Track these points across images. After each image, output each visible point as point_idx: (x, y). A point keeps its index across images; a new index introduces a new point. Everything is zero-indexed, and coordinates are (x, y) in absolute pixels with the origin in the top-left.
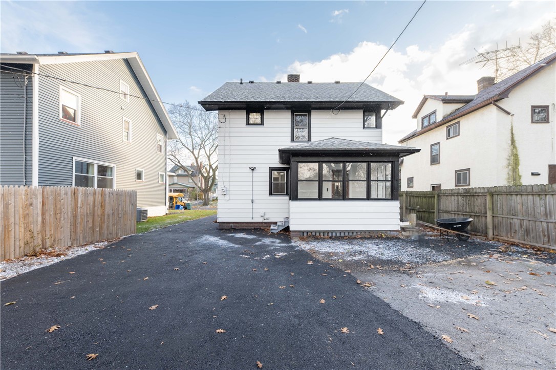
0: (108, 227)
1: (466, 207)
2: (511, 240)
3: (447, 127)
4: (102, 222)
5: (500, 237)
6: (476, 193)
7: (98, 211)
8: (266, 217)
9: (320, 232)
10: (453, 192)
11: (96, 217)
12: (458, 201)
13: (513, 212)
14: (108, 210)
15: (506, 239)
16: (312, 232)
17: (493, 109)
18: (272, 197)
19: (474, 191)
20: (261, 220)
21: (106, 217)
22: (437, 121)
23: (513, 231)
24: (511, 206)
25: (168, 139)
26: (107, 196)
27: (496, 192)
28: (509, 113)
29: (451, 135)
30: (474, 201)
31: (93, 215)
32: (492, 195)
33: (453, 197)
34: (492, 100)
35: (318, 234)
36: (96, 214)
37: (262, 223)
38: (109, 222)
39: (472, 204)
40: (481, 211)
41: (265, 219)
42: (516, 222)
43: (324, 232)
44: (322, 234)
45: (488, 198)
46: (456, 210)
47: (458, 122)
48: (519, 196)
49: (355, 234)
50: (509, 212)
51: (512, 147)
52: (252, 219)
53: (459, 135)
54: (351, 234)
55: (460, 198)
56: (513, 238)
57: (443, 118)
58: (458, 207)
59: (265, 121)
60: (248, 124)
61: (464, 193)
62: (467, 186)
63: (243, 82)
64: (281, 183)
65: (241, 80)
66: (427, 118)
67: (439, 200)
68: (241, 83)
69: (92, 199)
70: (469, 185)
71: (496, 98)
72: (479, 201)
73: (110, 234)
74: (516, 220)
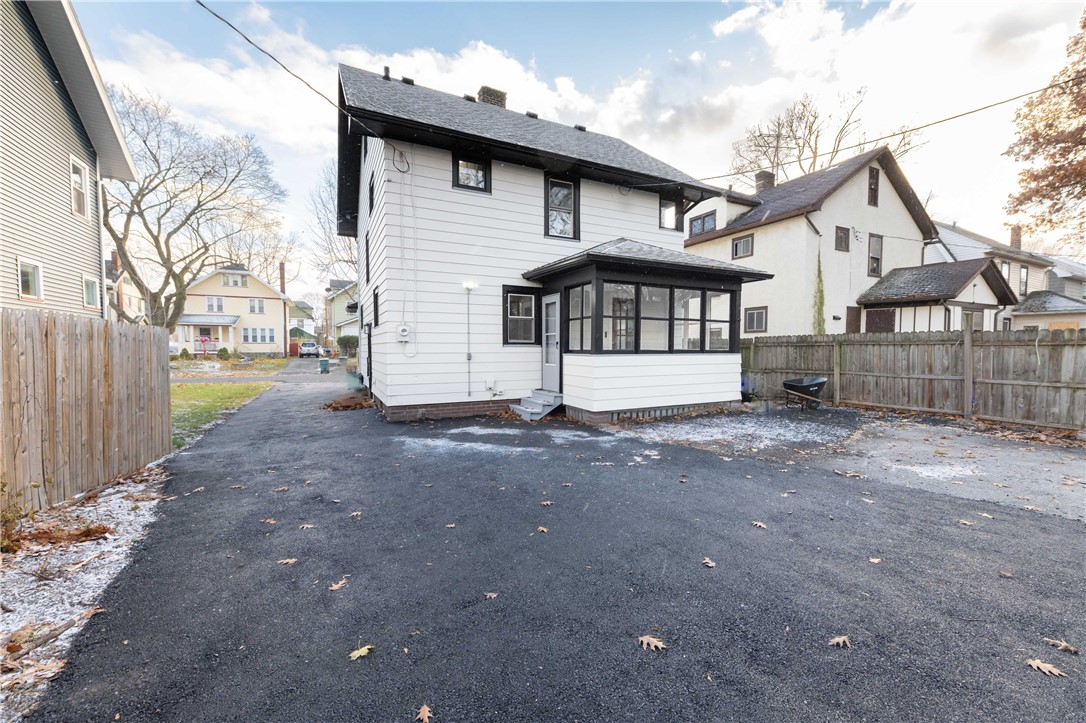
0: (120, 437)
1: (800, 363)
2: (864, 403)
3: (734, 240)
4: (107, 424)
5: (849, 401)
6: (816, 342)
7: (101, 395)
8: (498, 390)
9: (637, 411)
10: (780, 340)
11: (96, 409)
12: (788, 353)
13: (866, 368)
14: (120, 388)
15: (857, 402)
16: (625, 412)
17: (802, 222)
18: (510, 349)
19: (814, 339)
20: (487, 397)
21: (116, 405)
22: (718, 228)
23: (866, 392)
24: (865, 359)
25: (102, 177)
26: (116, 342)
27: (845, 341)
28: (817, 232)
29: (740, 254)
30: (813, 354)
31: (90, 404)
32: (841, 344)
33: (779, 348)
34: (803, 211)
35: (634, 416)
36: (95, 401)
37: (488, 402)
38: (120, 424)
39: (810, 357)
40: (823, 367)
41: (495, 395)
42: (871, 380)
43: (644, 410)
44: (640, 415)
45: (837, 348)
46: (784, 366)
47: (752, 235)
48: (876, 347)
49: (686, 410)
50: (863, 368)
51: (818, 280)
52: (469, 395)
53: (752, 255)
54: (681, 411)
55: (791, 349)
56: (865, 400)
57: (728, 225)
58: (787, 363)
59: (495, 184)
60: (456, 183)
61: (797, 342)
62: (762, 332)
63: (391, 76)
64: (525, 320)
65: (387, 69)
66: (699, 221)
67: (756, 353)
68: (387, 78)
69: (86, 353)
70: (766, 331)
71: (810, 208)
72: (820, 353)
73: (125, 459)
74: (870, 378)
